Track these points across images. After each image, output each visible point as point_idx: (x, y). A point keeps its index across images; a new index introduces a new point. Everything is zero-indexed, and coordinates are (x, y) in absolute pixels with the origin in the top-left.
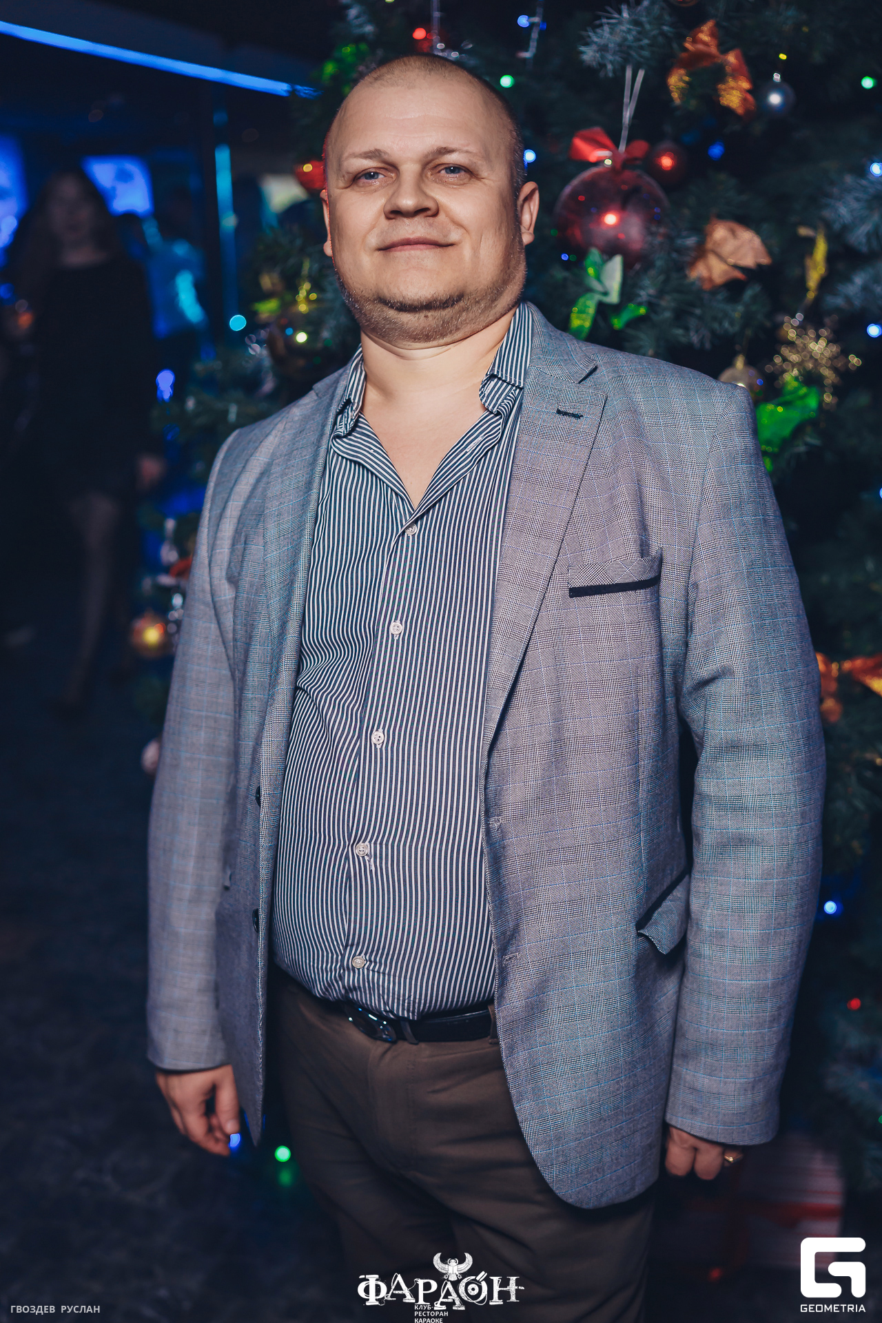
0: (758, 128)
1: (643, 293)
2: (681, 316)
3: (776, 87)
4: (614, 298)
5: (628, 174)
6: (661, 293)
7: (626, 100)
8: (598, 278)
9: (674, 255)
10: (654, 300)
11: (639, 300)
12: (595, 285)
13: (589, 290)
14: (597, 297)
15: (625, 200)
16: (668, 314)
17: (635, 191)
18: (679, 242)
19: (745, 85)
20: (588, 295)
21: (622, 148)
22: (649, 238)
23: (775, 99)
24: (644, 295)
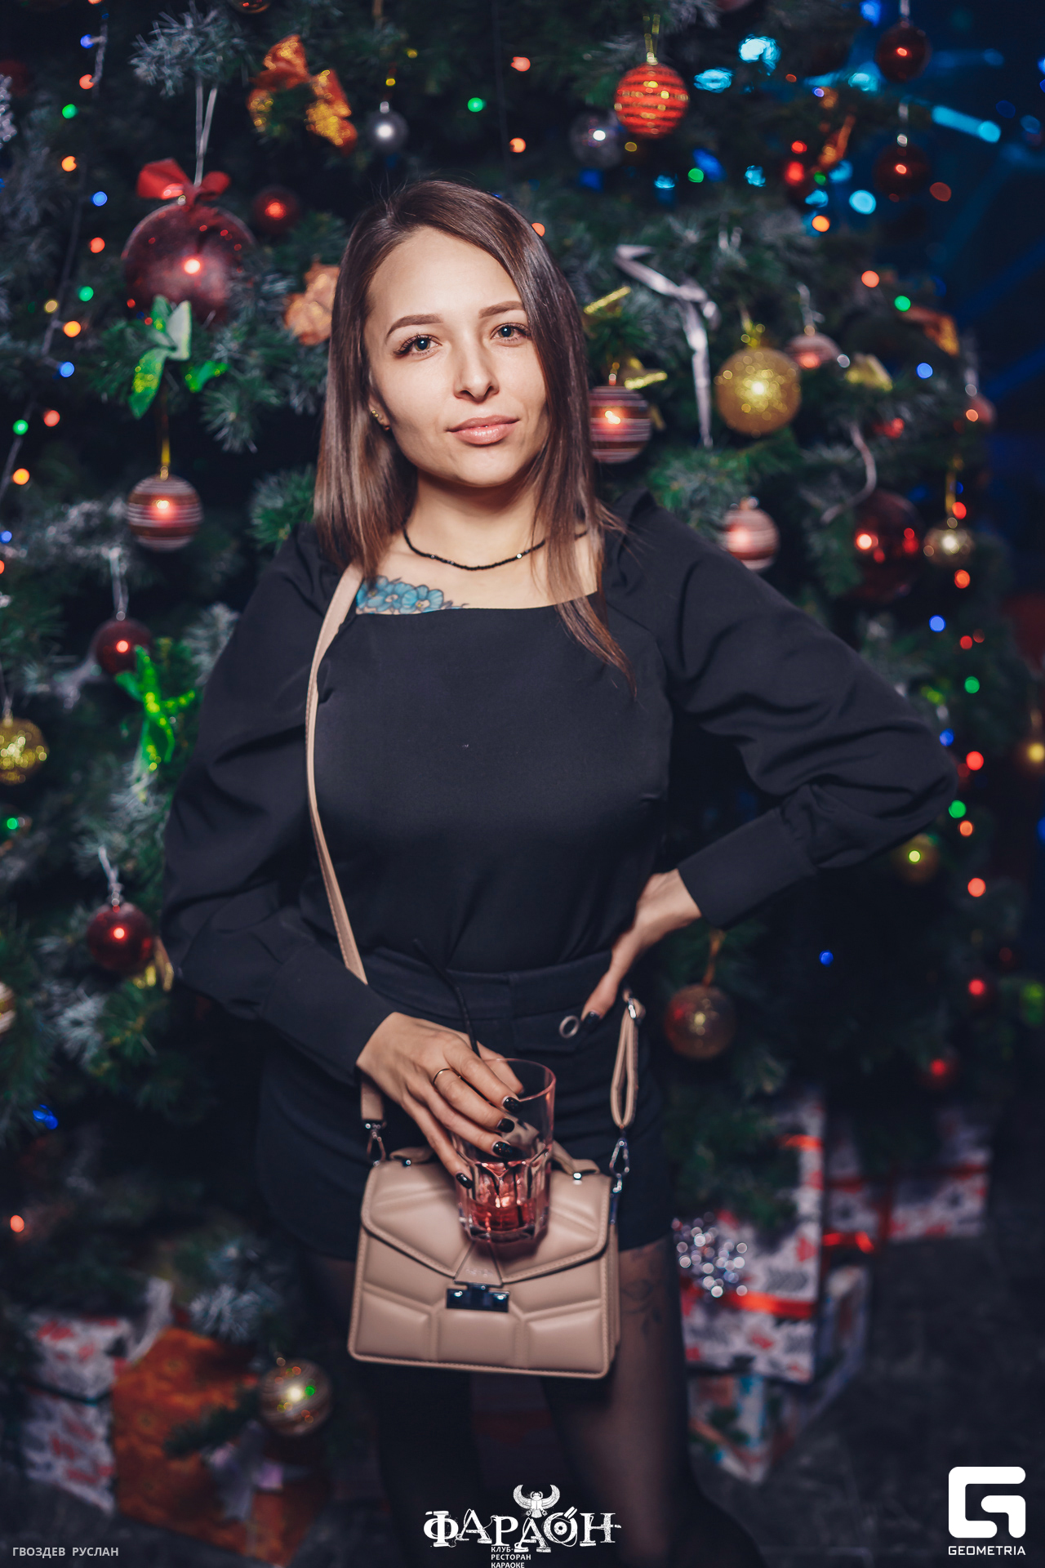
0: (362, 161)
1: (220, 347)
2: (273, 372)
3: (385, 118)
4: (183, 353)
5: (204, 212)
6: (246, 348)
7: (198, 127)
8: (164, 331)
9: (262, 304)
10: (237, 356)
11: (217, 356)
12: (160, 338)
13: (155, 345)
14: (164, 353)
15: (201, 241)
16: (256, 373)
17: (214, 231)
18: (266, 288)
19: (344, 111)
20: (155, 351)
21: (198, 180)
22: (231, 285)
23: (385, 131)
24: (222, 351)
